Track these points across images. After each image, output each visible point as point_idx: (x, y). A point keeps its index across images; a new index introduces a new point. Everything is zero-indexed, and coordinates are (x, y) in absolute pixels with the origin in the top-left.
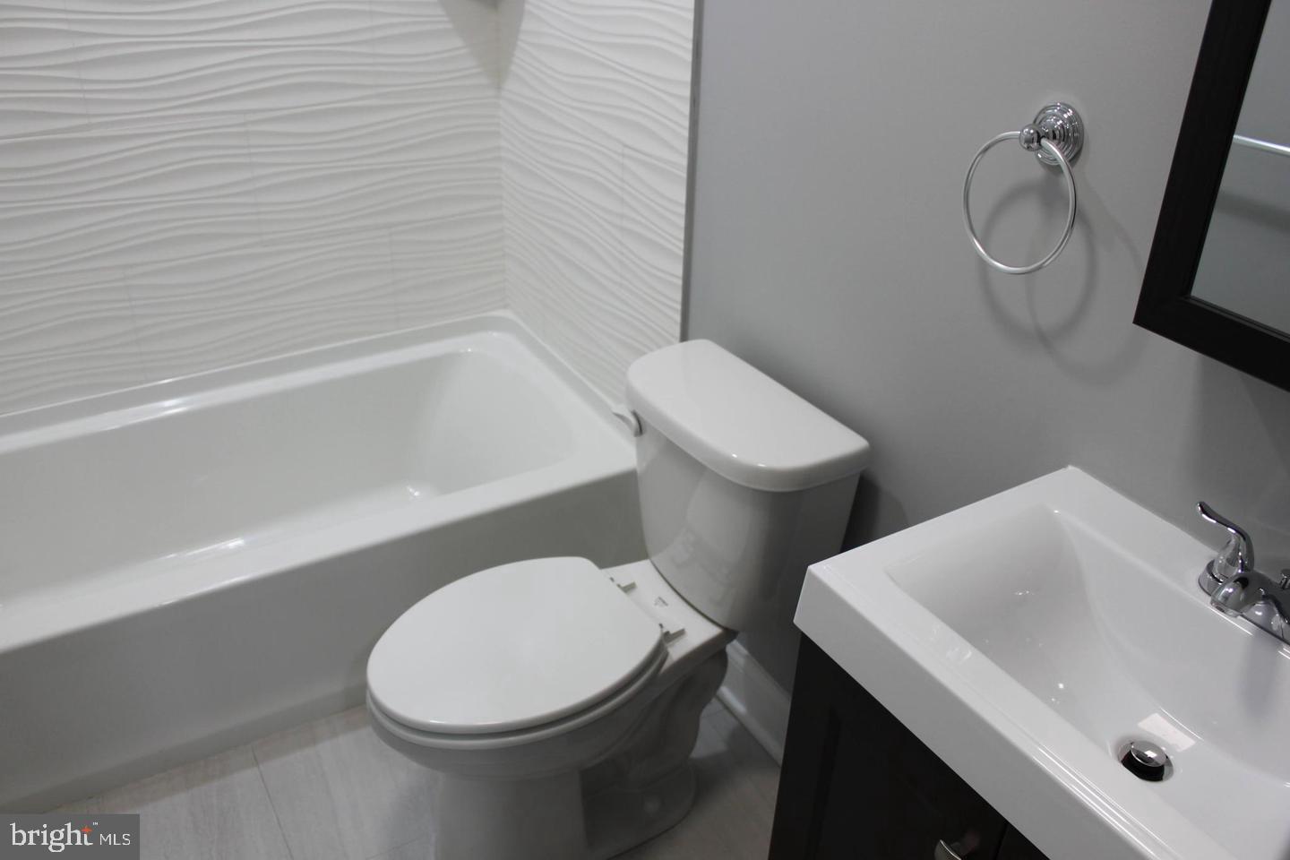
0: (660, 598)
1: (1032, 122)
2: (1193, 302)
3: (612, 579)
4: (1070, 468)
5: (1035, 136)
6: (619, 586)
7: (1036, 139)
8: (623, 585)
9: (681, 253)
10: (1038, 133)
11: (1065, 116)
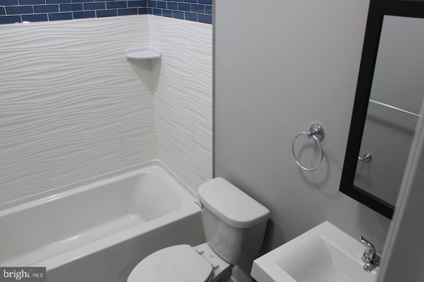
0: (211, 255)
1: (309, 130)
2: (354, 188)
3: (197, 251)
4: (326, 222)
5: (311, 134)
6: (198, 253)
7: (311, 135)
8: (200, 252)
9: (212, 150)
10: (311, 133)
11: (318, 127)
